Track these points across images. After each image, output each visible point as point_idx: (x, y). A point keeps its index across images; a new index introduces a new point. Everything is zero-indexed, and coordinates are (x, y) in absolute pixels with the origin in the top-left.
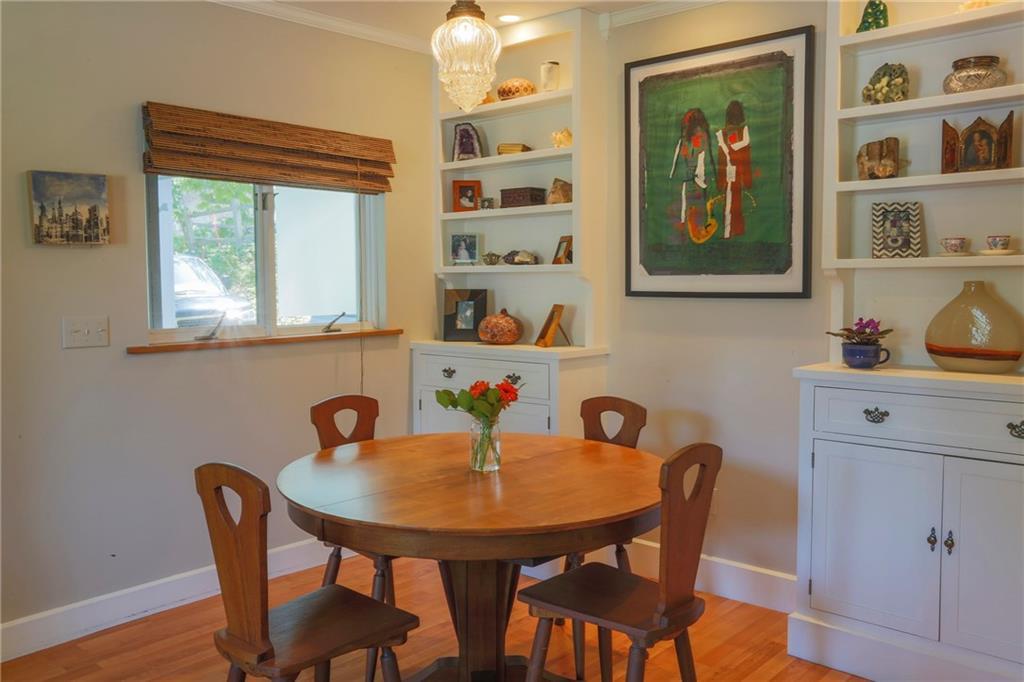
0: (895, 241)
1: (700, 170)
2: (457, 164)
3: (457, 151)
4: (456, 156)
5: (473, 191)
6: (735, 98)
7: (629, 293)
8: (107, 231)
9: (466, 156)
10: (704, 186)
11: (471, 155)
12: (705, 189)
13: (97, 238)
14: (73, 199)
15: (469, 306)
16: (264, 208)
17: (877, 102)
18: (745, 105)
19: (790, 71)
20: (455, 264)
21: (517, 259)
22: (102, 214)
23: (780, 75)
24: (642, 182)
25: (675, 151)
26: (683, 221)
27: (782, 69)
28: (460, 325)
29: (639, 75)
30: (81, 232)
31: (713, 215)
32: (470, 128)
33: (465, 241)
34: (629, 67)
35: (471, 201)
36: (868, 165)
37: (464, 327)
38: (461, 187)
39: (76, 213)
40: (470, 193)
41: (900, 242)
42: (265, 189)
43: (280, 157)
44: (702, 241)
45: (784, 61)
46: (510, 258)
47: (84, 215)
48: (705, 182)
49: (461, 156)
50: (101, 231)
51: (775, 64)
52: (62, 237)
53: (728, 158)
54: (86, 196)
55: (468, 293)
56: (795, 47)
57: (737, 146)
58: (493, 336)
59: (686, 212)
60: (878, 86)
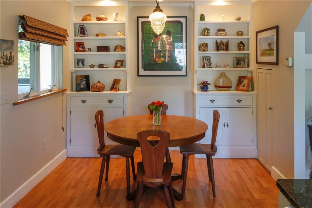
0: (208, 64)
1: (159, 45)
2: (79, 37)
3: (79, 33)
4: (79, 35)
5: (82, 45)
6: (168, 29)
7: (138, 76)
8: (13, 60)
9: (82, 35)
10: (160, 49)
11: (84, 35)
12: (161, 50)
13: (11, 63)
14: (6, 49)
15: (84, 80)
16: (37, 51)
17: (205, 35)
18: (171, 31)
19: (182, 25)
20: (78, 68)
21: (104, 67)
22: (13, 55)
23: (180, 26)
24: (142, 47)
25: (152, 40)
26: (154, 57)
27: (180, 24)
28: (82, 86)
29: (141, 20)
30: (8, 61)
31: (163, 57)
32: (84, 27)
33: (81, 61)
34: (138, 18)
35: (82, 48)
36: (203, 48)
37: (83, 87)
38: (79, 44)
39: (7, 55)
40: (81, 46)
41: (209, 64)
42: (38, 44)
43: (50, 35)
44: (160, 63)
45: (180, 23)
46: (101, 66)
47: (9, 56)
48: (161, 48)
49: (81, 35)
50: (12, 61)
51: (178, 23)
52: (3, 63)
53: (167, 43)
54: (10, 48)
55: (84, 77)
56: (183, 20)
57: (169, 41)
58: (99, 89)
59: (155, 55)
60: (205, 32)
